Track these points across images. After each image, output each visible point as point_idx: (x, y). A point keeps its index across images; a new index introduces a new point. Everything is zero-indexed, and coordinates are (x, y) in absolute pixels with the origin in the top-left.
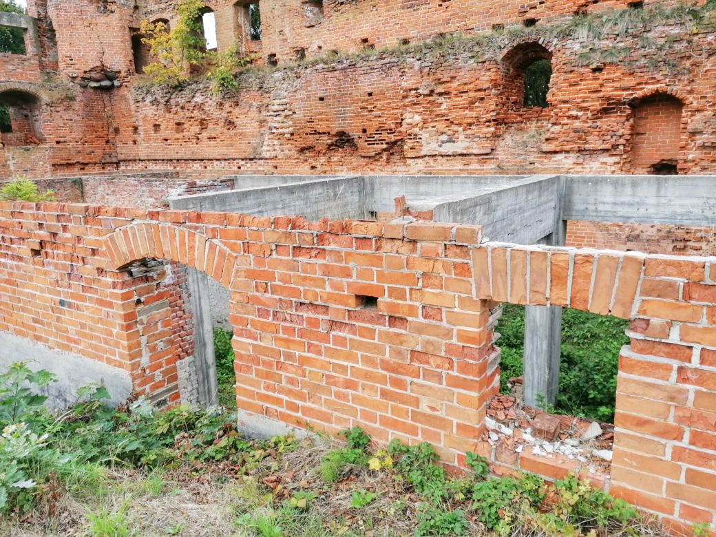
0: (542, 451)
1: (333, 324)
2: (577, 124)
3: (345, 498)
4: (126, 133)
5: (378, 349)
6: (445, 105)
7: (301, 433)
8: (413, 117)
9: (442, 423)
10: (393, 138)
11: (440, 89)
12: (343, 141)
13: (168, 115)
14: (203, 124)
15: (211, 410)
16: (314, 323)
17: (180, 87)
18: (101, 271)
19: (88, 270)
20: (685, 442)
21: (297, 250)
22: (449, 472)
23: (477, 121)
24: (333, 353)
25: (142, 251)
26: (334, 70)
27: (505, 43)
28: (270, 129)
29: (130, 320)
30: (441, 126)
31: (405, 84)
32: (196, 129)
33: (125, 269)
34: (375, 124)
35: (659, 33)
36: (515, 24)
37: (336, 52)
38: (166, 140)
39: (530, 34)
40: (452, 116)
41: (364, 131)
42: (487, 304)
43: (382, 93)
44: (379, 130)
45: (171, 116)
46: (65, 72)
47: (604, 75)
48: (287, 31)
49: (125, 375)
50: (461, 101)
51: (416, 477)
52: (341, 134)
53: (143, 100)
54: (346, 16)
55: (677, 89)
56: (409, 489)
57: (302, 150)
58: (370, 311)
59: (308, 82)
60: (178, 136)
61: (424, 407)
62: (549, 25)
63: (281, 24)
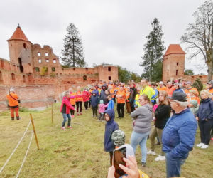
4: (32, 81)
8: (76, 80)
13: (41, 79)
14: (48, 80)
17: (43, 76)
35: (93, 76)
36: (83, 74)
38: (41, 82)
41: (71, 81)
44: (73, 81)
47: (91, 78)
50: (81, 79)
52: (68, 82)
54: (67, 71)
55: (95, 79)
57: (63, 83)
60: (43, 81)
62: (86, 74)
63: (58, 71)
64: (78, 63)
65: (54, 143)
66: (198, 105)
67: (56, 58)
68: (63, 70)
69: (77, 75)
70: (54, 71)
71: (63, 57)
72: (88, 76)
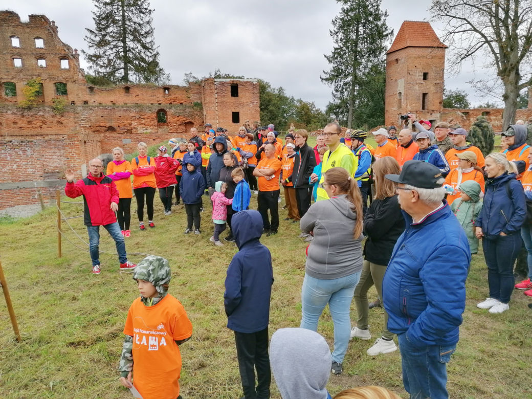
2: (175, 127)
6: (143, 121)
8: (134, 123)
10: (129, 128)
11: (142, 117)
12: (111, 129)
13: (22, 119)
14: (44, 122)
23: (152, 125)
26: (107, 109)
27: (156, 108)
28: (80, 125)
30: (143, 126)
31: (131, 115)
32: (39, 124)
34: (123, 125)
35: (188, 110)
36: (156, 104)
37: (100, 104)
38: (21, 128)
39: (161, 107)
40: (146, 123)
41: (119, 126)
43: (124, 117)
44: (124, 126)
45: (25, 118)
47: (180, 117)
48: (80, 95)
50: (148, 120)
52: (109, 127)
53: (6, 112)
54: (104, 94)
55: (193, 121)
57: (94, 132)
59: (97, 112)
60: (29, 126)
62: (165, 106)
63: (77, 93)
64: (138, 69)
65: (67, 319)
66: (482, 194)
67: (70, 55)
68: (91, 89)
69: (137, 105)
70: (65, 93)
71: (92, 51)
72: (172, 111)
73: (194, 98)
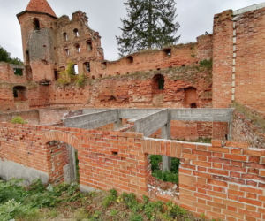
0: (162, 194)
1: (106, 159)
2: (172, 94)
3: (109, 213)
4: (52, 97)
5: (118, 166)
6: (138, 89)
7: (98, 191)
8: (131, 92)
9: (136, 187)
10: (126, 97)
11: (137, 85)
12: (112, 98)
15: (73, 184)
16: (101, 159)
17: (68, 84)
18: (40, 144)
19: (37, 144)
20: (197, 191)
21: (96, 139)
22: (138, 201)
23: (147, 93)
24: (106, 167)
25: (53, 138)
26: (110, 80)
27: (153, 74)
28: (93, 95)
29: (49, 158)
30: (138, 94)
31: (128, 84)
32: (72, 95)
33: (48, 143)
35: (189, 72)
36: (155, 69)
37: (110, 75)
39: (159, 72)
40: (141, 92)
42: (146, 154)
43: (123, 86)
45: (65, 92)
46: (34, 80)
47: (177, 82)
48: (97, 70)
49: (47, 174)
51: (129, 204)
52: (112, 96)
53: (57, 88)
56: (127, 208)
57: (101, 101)
58: (116, 156)
60: (68, 97)
61: (131, 183)
63: (95, 68)
69: (136, 74)
72: (170, 75)
73: (201, 55)
